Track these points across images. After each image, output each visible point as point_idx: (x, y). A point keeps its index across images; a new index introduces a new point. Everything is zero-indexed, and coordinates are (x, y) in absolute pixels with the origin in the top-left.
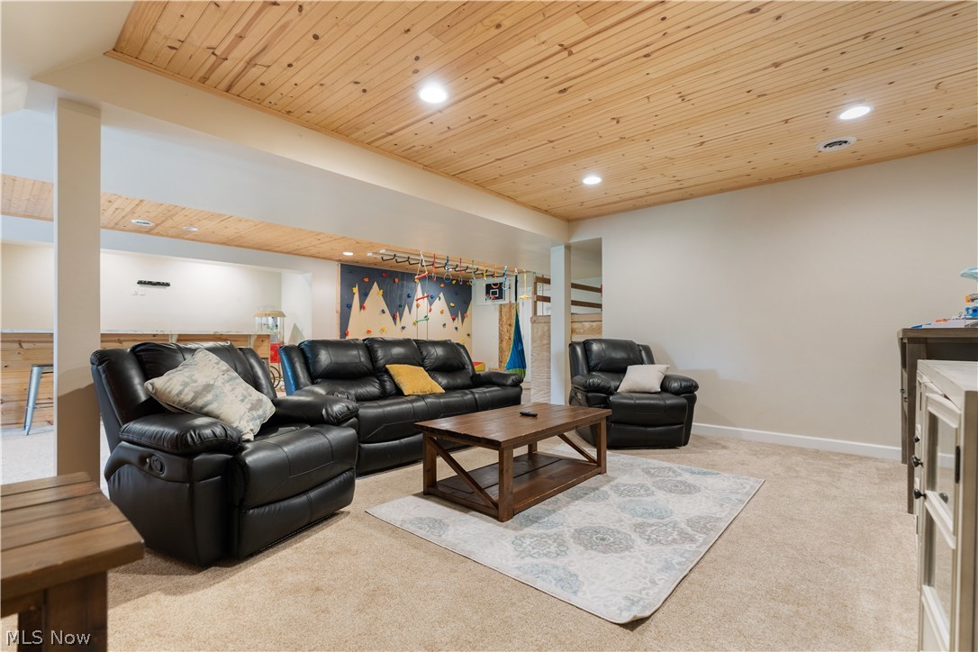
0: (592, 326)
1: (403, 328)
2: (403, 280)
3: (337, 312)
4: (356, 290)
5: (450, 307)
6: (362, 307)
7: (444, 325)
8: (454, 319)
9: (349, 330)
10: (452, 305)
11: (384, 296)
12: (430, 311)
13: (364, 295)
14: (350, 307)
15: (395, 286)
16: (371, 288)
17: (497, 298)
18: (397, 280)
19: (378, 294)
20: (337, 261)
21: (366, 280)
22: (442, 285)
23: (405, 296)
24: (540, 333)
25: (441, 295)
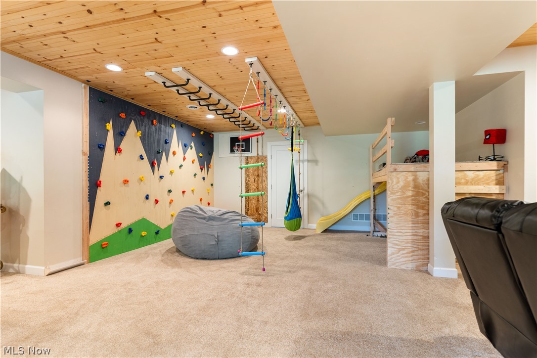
0: (478, 176)
1: (161, 177)
2: (160, 122)
3: (84, 154)
4: (109, 126)
5: (199, 157)
6: (118, 150)
7: (195, 175)
8: (202, 169)
9: (101, 179)
10: (201, 155)
11: (143, 139)
12: (184, 159)
13: (120, 135)
14: (102, 147)
15: (153, 127)
16: (127, 127)
17: (243, 151)
18: (155, 122)
19: (136, 136)
20: (83, 82)
21: (123, 115)
22: (194, 135)
23: (162, 142)
24: (401, 184)
25: (193, 144)
